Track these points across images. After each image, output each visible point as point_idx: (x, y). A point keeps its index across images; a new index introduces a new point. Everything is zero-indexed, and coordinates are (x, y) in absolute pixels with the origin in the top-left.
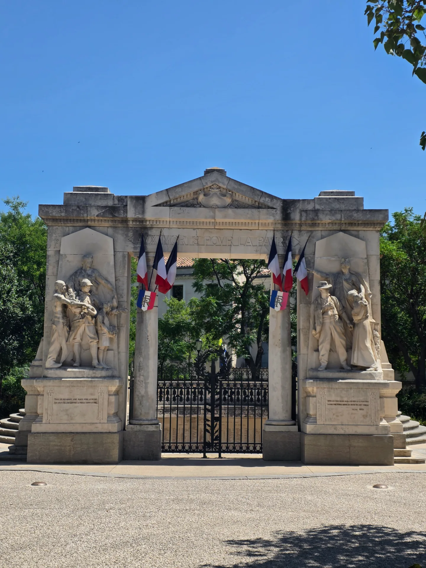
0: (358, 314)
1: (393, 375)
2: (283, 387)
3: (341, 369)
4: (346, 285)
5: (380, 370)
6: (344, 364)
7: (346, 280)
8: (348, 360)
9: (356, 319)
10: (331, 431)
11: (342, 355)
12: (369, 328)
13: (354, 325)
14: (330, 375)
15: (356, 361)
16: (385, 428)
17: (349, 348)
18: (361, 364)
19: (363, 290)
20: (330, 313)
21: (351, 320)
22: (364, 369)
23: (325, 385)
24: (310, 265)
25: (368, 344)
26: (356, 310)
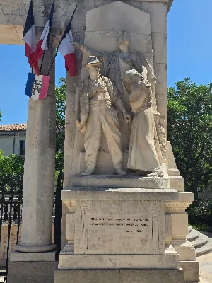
0: (137, 99)
1: (182, 184)
2: (39, 201)
3: (115, 174)
4: (123, 64)
5: (166, 176)
6: (118, 168)
7: (124, 59)
8: (123, 163)
9: (135, 106)
10: (94, 264)
11: (116, 156)
12: (151, 120)
13: (133, 116)
14: (97, 181)
15: (133, 163)
16: (172, 258)
17: (125, 148)
18: (140, 167)
19: (145, 71)
20: (100, 98)
21: (129, 110)
22: (145, 174)
23: (88, 196)
24: (78, 39)
25: (151, 141)
26: (134, 93)
